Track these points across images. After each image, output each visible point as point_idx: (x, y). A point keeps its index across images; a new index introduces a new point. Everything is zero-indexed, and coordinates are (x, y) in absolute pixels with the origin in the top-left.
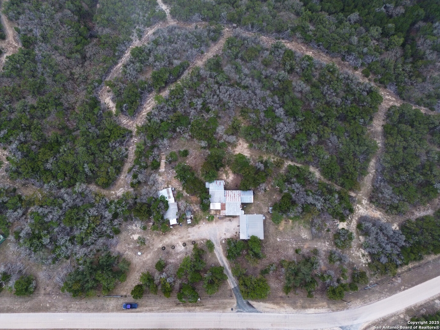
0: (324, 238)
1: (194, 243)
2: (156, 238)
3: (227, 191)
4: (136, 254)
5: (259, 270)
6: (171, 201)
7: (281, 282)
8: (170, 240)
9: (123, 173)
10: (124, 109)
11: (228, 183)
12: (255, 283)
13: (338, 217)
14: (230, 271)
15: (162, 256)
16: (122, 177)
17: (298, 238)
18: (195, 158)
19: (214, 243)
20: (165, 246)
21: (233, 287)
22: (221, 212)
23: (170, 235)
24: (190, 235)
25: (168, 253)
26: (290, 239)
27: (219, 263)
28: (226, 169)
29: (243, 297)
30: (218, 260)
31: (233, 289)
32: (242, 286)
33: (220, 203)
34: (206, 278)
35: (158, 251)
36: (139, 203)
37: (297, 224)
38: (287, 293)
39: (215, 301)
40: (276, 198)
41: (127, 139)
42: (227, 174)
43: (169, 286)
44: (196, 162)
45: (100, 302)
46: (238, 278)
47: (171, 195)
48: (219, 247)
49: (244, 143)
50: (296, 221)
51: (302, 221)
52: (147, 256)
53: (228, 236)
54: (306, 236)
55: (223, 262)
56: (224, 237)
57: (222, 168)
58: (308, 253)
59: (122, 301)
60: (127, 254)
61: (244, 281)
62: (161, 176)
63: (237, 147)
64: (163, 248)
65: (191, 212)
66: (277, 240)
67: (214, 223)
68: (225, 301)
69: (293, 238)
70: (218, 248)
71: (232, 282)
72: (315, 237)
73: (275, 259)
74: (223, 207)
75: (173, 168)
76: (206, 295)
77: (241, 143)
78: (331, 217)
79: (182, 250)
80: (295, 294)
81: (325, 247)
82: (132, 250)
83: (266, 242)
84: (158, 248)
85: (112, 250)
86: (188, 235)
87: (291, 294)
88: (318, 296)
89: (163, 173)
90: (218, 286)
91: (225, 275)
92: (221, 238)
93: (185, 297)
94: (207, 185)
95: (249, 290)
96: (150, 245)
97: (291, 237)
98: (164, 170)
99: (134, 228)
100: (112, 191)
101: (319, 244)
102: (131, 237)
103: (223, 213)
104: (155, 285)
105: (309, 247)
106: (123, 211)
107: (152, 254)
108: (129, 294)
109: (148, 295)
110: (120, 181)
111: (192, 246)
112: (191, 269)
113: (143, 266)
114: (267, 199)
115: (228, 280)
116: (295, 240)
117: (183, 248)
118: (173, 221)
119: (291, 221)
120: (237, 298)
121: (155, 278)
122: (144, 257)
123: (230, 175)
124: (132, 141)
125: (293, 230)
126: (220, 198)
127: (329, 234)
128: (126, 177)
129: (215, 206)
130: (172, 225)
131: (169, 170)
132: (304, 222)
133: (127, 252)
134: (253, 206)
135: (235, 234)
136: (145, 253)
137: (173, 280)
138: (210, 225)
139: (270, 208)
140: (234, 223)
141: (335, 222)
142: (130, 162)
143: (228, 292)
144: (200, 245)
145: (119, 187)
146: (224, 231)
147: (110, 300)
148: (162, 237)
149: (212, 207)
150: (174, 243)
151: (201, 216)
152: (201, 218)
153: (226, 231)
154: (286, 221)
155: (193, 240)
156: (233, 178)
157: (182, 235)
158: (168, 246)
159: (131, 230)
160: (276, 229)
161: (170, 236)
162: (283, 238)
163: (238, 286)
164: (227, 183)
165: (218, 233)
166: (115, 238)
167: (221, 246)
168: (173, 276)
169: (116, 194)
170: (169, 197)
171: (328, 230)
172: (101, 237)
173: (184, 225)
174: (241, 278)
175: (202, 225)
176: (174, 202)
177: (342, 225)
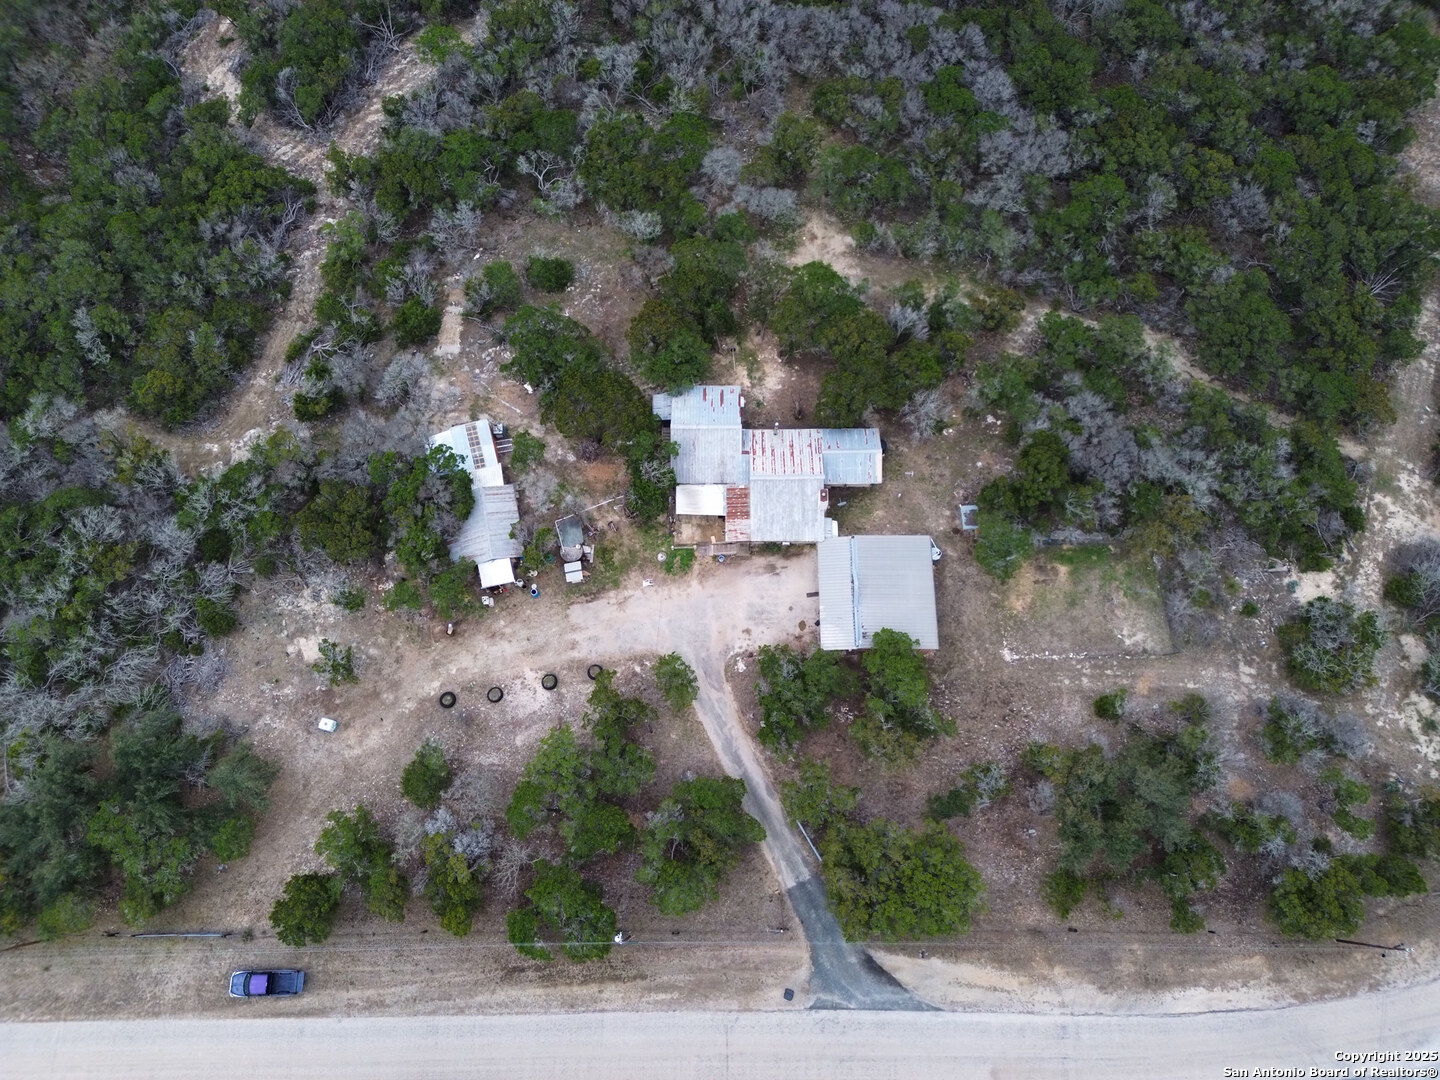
0: (1232, 646)
1: (598, 673)
2: (410, 653)
3: (758, 432)
4: (310, 727)
5: (917, 800)
6: (488, 476)
7: (1030, 854)
8: (480, 662)
9: (265, 362)
10: (282, 93)
11: (759, 404)
12: (907, 858)
13: (1290, 551)
14: (774, 806)
15: (442, 736)
16: (260, 381)
17: (1104, 648)
18: (604, 299)
19: (699, 673)
20: (457, 691)
21: (791, 883)
22: (728, 526)
23: (480, 637)
24: (577, 636)
25: (468, 720)
26: (1065, 651)
27: (719, 765)
28: (749, 345)
29: (845, 927)
30: (714, 754)
31: (790, 892)
32: (840, 873)
33: (721, 489)
34: (652, 834)
35: (420, 712)
36: (330, 483)
37: (1096, 585)
38: (1064, 911)
39: (702, 956)
40: (988, 467)
41: (291, 218)
42: (753, 366)
43: (463, 875)
44: (607, 314)
45: (117, 961)
46: (819, 833)
47: (489, 450)
48: (720, 689)
49: (831, 232)
50: (1090, 568)
51: (1121, 569)
52: (364, 736)
53: (766, 636)
54: (1140, 637)
55: (737, 760)
56: (741, 644)
57: (729, 342)
58: (1154, 717)
59: (229, 959)
60: (268, 729)
61: (849, 850)
62: (442, 373)
63: (801, 250)
64: (447, 700)
65: (586, 530)
66: (1001, 658)
67: (695, 583)
68: (752, 951)
69: (1078, 647)
70: (714, 695)
71: (789, 860)
72: (1184, 641)
73: (994, 747)
74: (738, 503)
75: (501, 341)
76: (655, 925)
77: (818, 231)
78: (1257, 549)
79: (536, 707)
80: (1104, 914)
81: (1237, 687)
82: (293, 708)
83: (950, 666)
84: (422, 701)
85: (188, 710)
86: (570, 637)
87: (1084, 917)
88: (1223, 926)
89: (454, 363)
90: (718, 875)
91: (753, 821)
92: (727, 649)
93: (549, 931)
94: (661, 404)
95: (874, 894)
96: (382, 685)
97: (1067, 645)
98: (456, 349)
99: (308, 606)
100: (212, 440)
101: (1208, 673)
102: (291, 649)
103: (738, 530)
104: (393, 872)
105: (1160, 691)
106: (248, 519)
107: (388, 726)
108: (266, 923)
109: (364, 929)
110: (251, 397)
111: (589, 688)
112: (580, 790)
113: (342, 787)
114: (947, 473)
115: (763, 845)
116: (1088, 658)
117: (544, 696)
118: (496, 572)
119: (1063, 570)
120: (810, 936)
121: (399, 840)
122: (352, 742)
123: (768, 368)
124: (312, 227)
125: (1077, 612)
126: (723, 463)
127: (1251, 627)
128: (277, 380)
129: (699, 499)
130: (494, 591)
131: (482, 348)
132: (1128, 574)
133: (267, 719)
134: (879, 503)
135: (797, 631)
136: (358, 724)
137: (485, 843)
138: (675, 590)
139: (965, 509)
140: (792, 580)
141: (1279, 574)
142: (301, 318)
143: (769, 909)
144: (628, 682)
145: (244, 425)
146: (741, 618)
147: (169, 951)
148: (439, 646)
149: (683, 505)
150: (500, 674)
151: (632, 553)
152: (633, 562)
153: (750, 618)
154: (1041, 569)
155: (594, 658)
156: (782, 382)
157: (540, 639)
158: (470, 690)
159: (291, 614)
160: (995, 605)
161: (480, 642)
162: (1032, 650)
163: (816, 876)
164: (753, 406)
165: (714, 627)
166: (210, 654)
167: (728, 687)
168: (489, 824)
169: (226, 454)
170: (480, 462)
171: (1250, 610)
172: (135, 643)
173: (549, 590)
174: (832, 833)
175: (638, 593)
176: (500, 481)
177: (1313, 587)
